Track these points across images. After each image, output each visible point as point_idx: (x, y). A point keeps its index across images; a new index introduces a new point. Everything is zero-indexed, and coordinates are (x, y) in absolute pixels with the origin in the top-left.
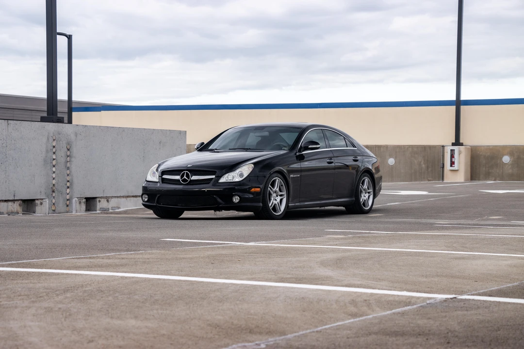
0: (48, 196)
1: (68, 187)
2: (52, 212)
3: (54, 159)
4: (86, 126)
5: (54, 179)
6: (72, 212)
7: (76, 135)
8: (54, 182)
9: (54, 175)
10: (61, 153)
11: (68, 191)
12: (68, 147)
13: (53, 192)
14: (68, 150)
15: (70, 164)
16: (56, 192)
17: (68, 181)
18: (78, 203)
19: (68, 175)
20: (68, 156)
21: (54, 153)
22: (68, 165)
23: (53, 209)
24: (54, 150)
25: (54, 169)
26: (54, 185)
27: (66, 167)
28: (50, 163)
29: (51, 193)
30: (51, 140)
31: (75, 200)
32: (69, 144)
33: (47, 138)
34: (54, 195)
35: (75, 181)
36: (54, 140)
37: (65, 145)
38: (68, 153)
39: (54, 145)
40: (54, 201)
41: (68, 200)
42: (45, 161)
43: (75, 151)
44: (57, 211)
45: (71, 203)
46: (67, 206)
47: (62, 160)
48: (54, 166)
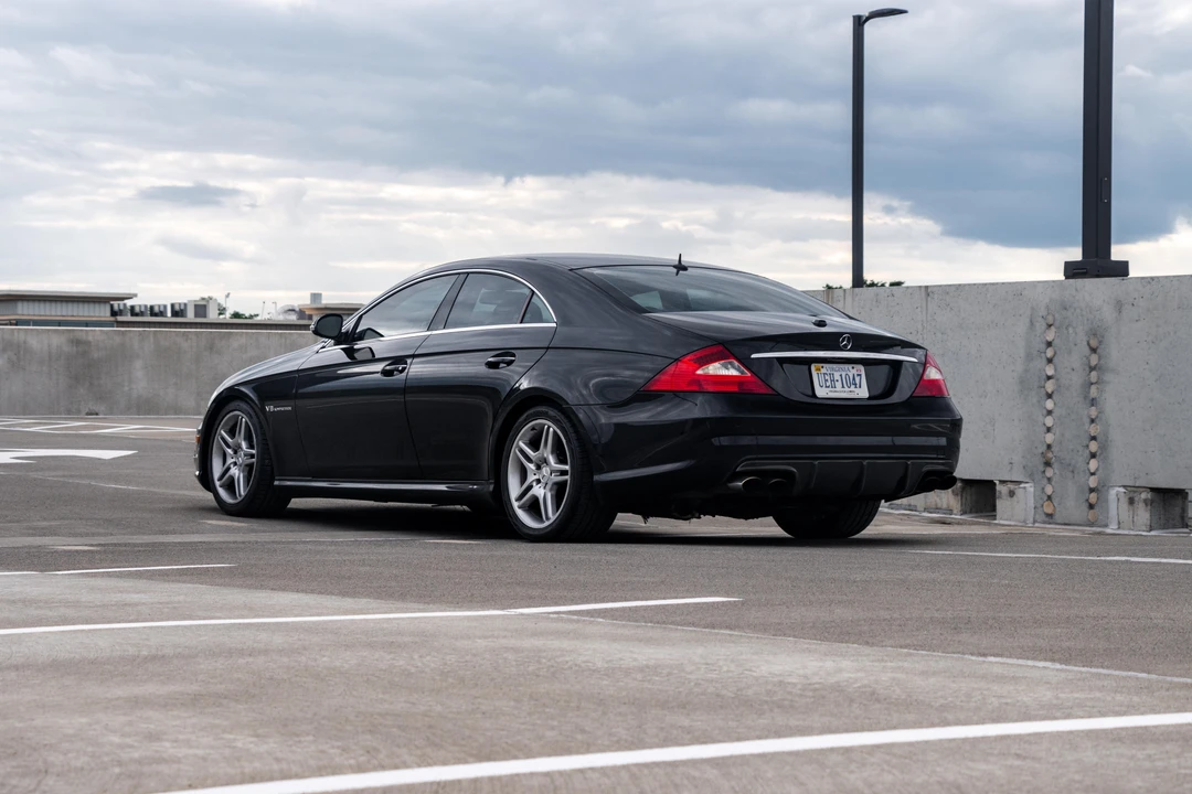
0: (1031, 476)
1: (1093, 456)
2: (1044, 518)
3: (1049, 378)
4: (1152, 278)
5: (1049, 430)
6: (1106, 526)
7: (1119, 306)
8: (1049, 438)
9: (1049, 421)
10: (1072, 363)
11: (1093, 464)
12: (1094, 343)
13: (1048, 464)
14: (1094, 350)
15: (1100, 391)
16: (1056, 465)
17: (1094, 438)
18: (1124, 504)
19: (1093, 421)
20: (1092, 369)
21: (1050, 361)
22: (1093, 391)
23: (1049, 511)
24: (1050, 353)
25: (1049, 404)
26: (1049, 447)
27: (1085, 397)
28: (1040, 388)
29: (1041, 468)
30: (1040, 325)
31: (1115, 493)
32: (1095, 335)
33: (1028, 320)
34: (1049, 473)
35: (1116, 436)
36: (1050, 326)
37: (1085, 339)
38: (1094, 360)
39: (1049, 339)
40: (1049, 490)
41: (1092, 490)
42: (1023, 382)
43: (1114, 352)
44: (1058, 518)
45: (1102, 498)
46: (1091, 507)
47: (1076, 379)
48: (1049, 396)
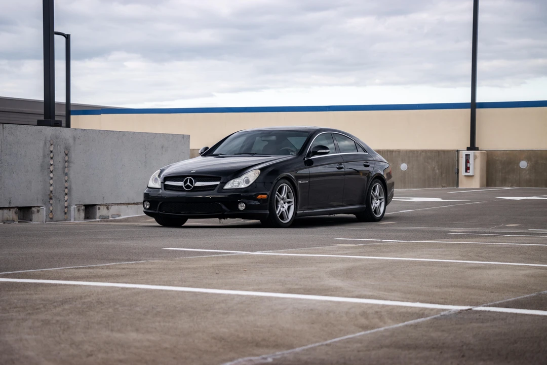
0: (45, 204)
1: (66, 194)
2: (49, 219)
3: (51, 165)
4: (85, 130)
5: (51, 185)
6: (70, 220)
7: (74, 138)
8: (51, 188)
9: (51, 182)
10: (59, 158)
11: (66, 198)
12: (66, 152)
13: (51, 198)
14: (66, 155)
15: (69, 170)
16: (54, 199)
17: (66, 188)
18: (76, 210)
19: (66, 181)
20: (66, 162)
21: (52, 158)
22: (66, 170)
23: (51, 217)
24: (52, 155)
25: (51, 175)
26: (51, 192)
27: (64, 173)
28: (47, 168)
29: (49, 200)
30: (48, 145)
31: (73, 207)
32: (67, 149)
33: (44, 142)
34: (51, 202)
35: (74, 187)
36: (52, 145)
37: (64, 150)
38: (67, 158)
39: (51, 150)
40: (51, 209)
41: (66, 207)
42: (42, 166)
43: (73, 155)
44: (54, 219)
45: (69, 211)
46: (65, 213)
47: (60, 165)
48: (51, 172)
